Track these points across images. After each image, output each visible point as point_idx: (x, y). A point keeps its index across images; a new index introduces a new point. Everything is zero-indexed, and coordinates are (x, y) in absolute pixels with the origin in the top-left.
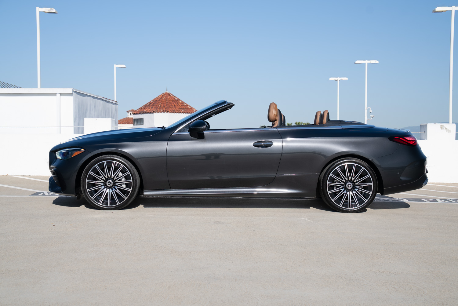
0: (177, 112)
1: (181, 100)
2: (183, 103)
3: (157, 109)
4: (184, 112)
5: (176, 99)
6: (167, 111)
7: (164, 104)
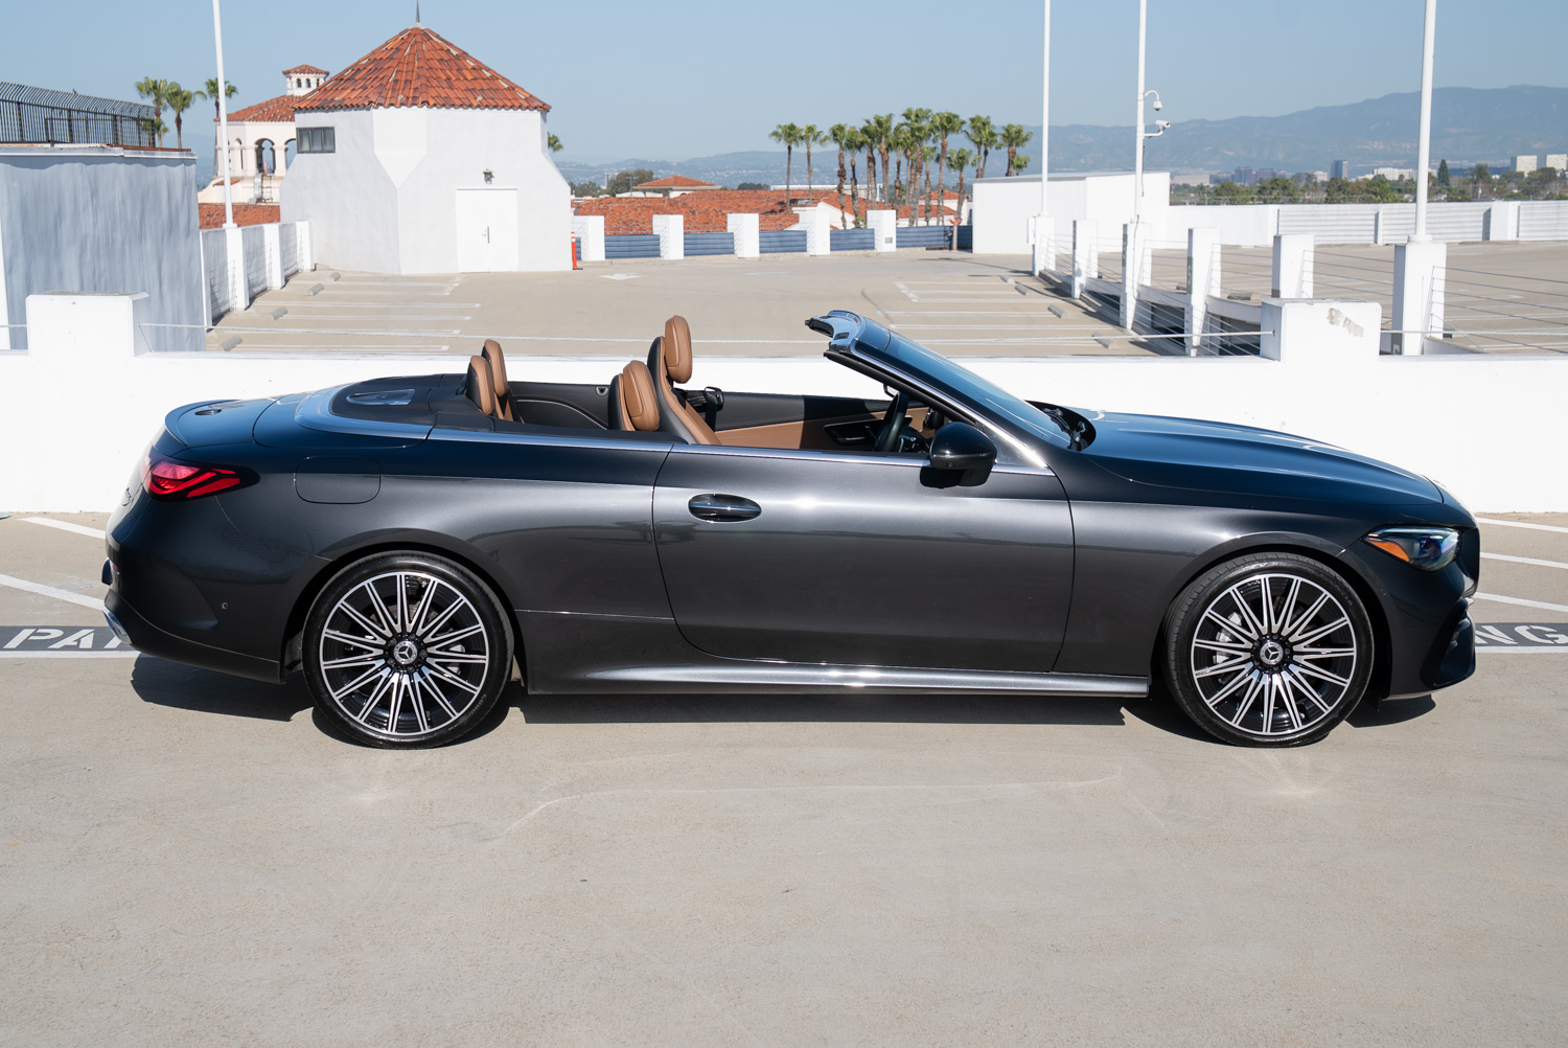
0: (458, 102)
1: (471, 58)
2: (479, 67)
3: (384, 94)
4: (485, 103)
5: (454, 53)
6: (421, 100)
7: (407, 72)
